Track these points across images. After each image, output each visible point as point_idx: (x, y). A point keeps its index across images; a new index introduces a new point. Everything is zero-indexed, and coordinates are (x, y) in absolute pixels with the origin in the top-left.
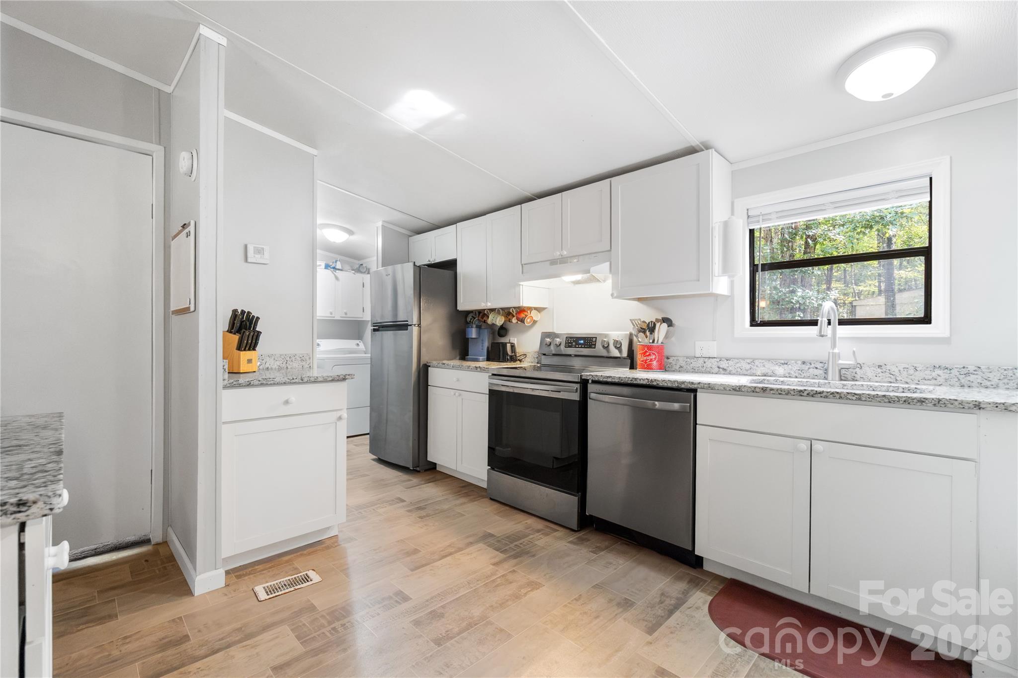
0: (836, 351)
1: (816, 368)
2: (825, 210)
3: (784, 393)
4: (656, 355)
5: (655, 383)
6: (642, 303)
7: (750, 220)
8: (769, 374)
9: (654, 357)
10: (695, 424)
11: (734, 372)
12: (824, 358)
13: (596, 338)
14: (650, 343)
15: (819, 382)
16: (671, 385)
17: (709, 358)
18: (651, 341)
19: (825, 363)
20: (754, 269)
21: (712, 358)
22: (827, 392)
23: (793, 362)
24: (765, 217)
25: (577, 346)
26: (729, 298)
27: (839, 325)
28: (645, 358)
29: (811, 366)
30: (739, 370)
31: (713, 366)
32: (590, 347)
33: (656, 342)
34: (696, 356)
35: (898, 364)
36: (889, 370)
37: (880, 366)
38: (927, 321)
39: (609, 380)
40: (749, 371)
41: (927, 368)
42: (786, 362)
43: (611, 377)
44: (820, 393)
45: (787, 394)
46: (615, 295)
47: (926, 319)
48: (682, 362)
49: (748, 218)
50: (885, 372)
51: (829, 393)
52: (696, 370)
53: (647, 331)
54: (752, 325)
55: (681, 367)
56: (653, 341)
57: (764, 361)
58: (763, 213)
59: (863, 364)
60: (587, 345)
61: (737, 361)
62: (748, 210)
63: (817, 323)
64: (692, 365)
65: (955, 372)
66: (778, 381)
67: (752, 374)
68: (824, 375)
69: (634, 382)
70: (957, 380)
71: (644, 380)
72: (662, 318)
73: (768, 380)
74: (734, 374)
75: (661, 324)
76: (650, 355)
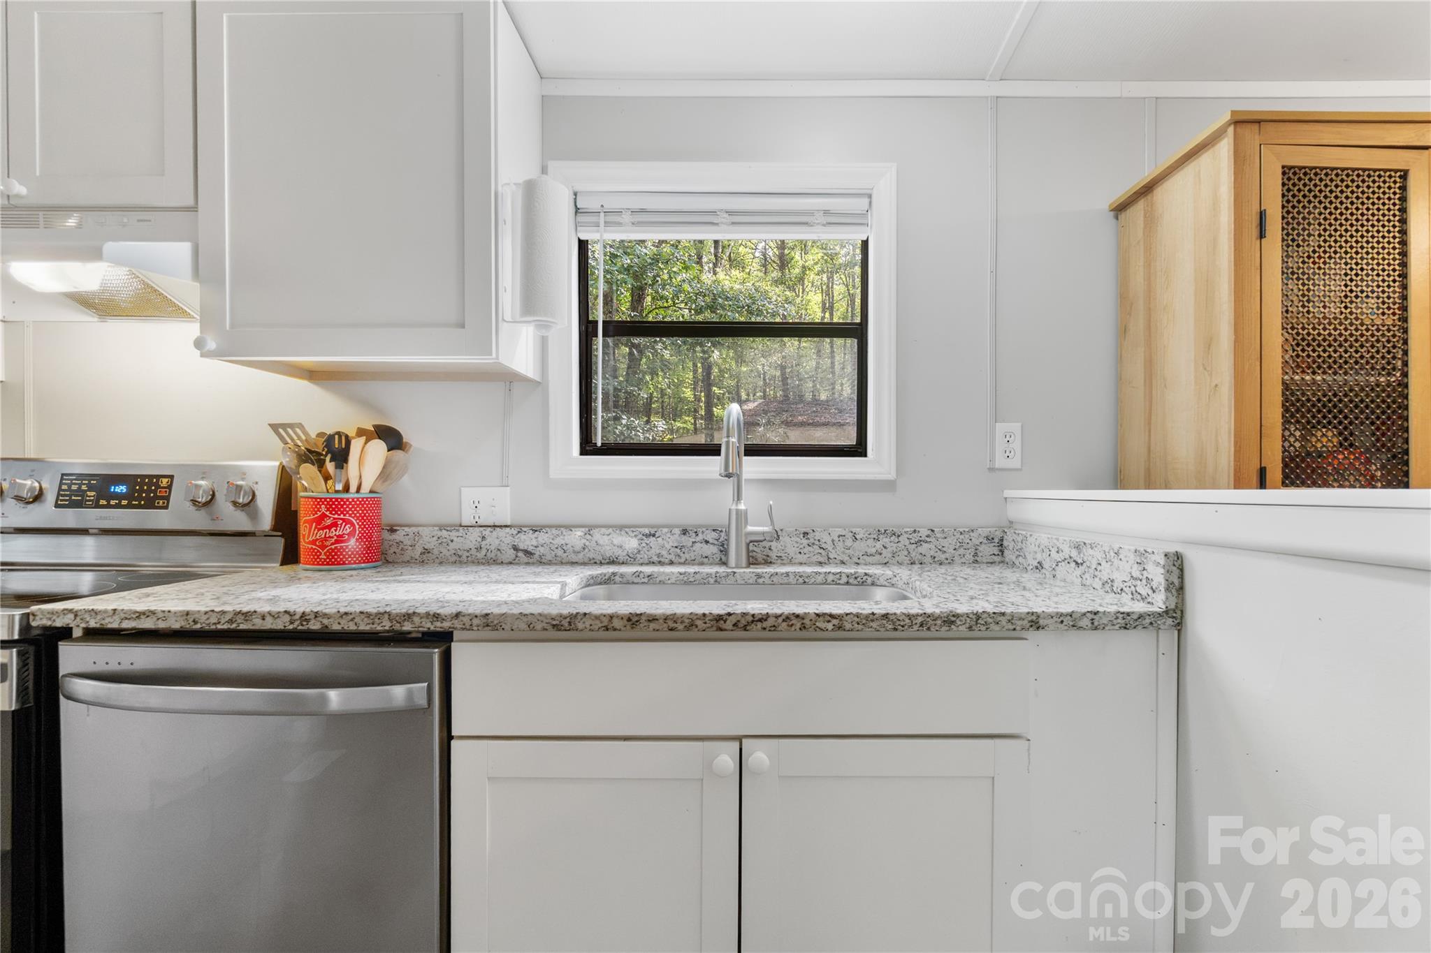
0: (742, 507)
1: (707, 542)
2: (717, 224)
3: (681, 627)
4: (353, 525)
5: (315, 626)
6: (317, 384)
7: (581, 218)
8: (621, 559)
9: (348, 529)
10: (447, 737)
11: (549, 557)
12: (720, 518)
13: (171, 477)
14: (337, 492)
15: (717, 572)
16: (367, 628)
17: (495, 526)
18: (339, 487)
19: (721, 531)
20: (587, 330)
21: (501, 527)
22: (777, 617)
23: (665, 530)
24: (611, 218)
25: (103, 502)
26: (537, 386)
27: (745, 455)
28: (322, 534)
29: (698, 539)
30: (560, 552)
31: (503, 547)
32: (150, 504)
33: (353, 488)
34: (463, 525)
35: (831, 529)
36: (819, 541)
37: (805, 534)
38: (861, 452)
39: (147, 624)
40: (581, 556)
41: (870, 534)
42: (652, 532)
43: (153, 613)
44: (760, 620)
45: (687, 628)
46: (211, 345)
47: (859, 450)
48: (428, 538)
49: (576, 212)
50: (813, 544)
51: (780, 620)
52: (464, 557)
53: (328, 459)
54: (583, 452)
55: (426, 551)
56: (346, 489)
57: (610, 530)
58: (608, 207)
59: (782, 530)
60: (140, 498)
61: (554, 531)
62: (575, 194)
63: (720, 450)
64: (452, 546)
65: (903, 539)
66: (642, 575)
67: (586, 560)
68: (718, 555)
69: (242, 627)
70: (906, 553)
71: (275, 616)
72: (375, 426)
73: (622, 576)
74: (550, 563)
75: (366, 443)
76: (335, 525)
